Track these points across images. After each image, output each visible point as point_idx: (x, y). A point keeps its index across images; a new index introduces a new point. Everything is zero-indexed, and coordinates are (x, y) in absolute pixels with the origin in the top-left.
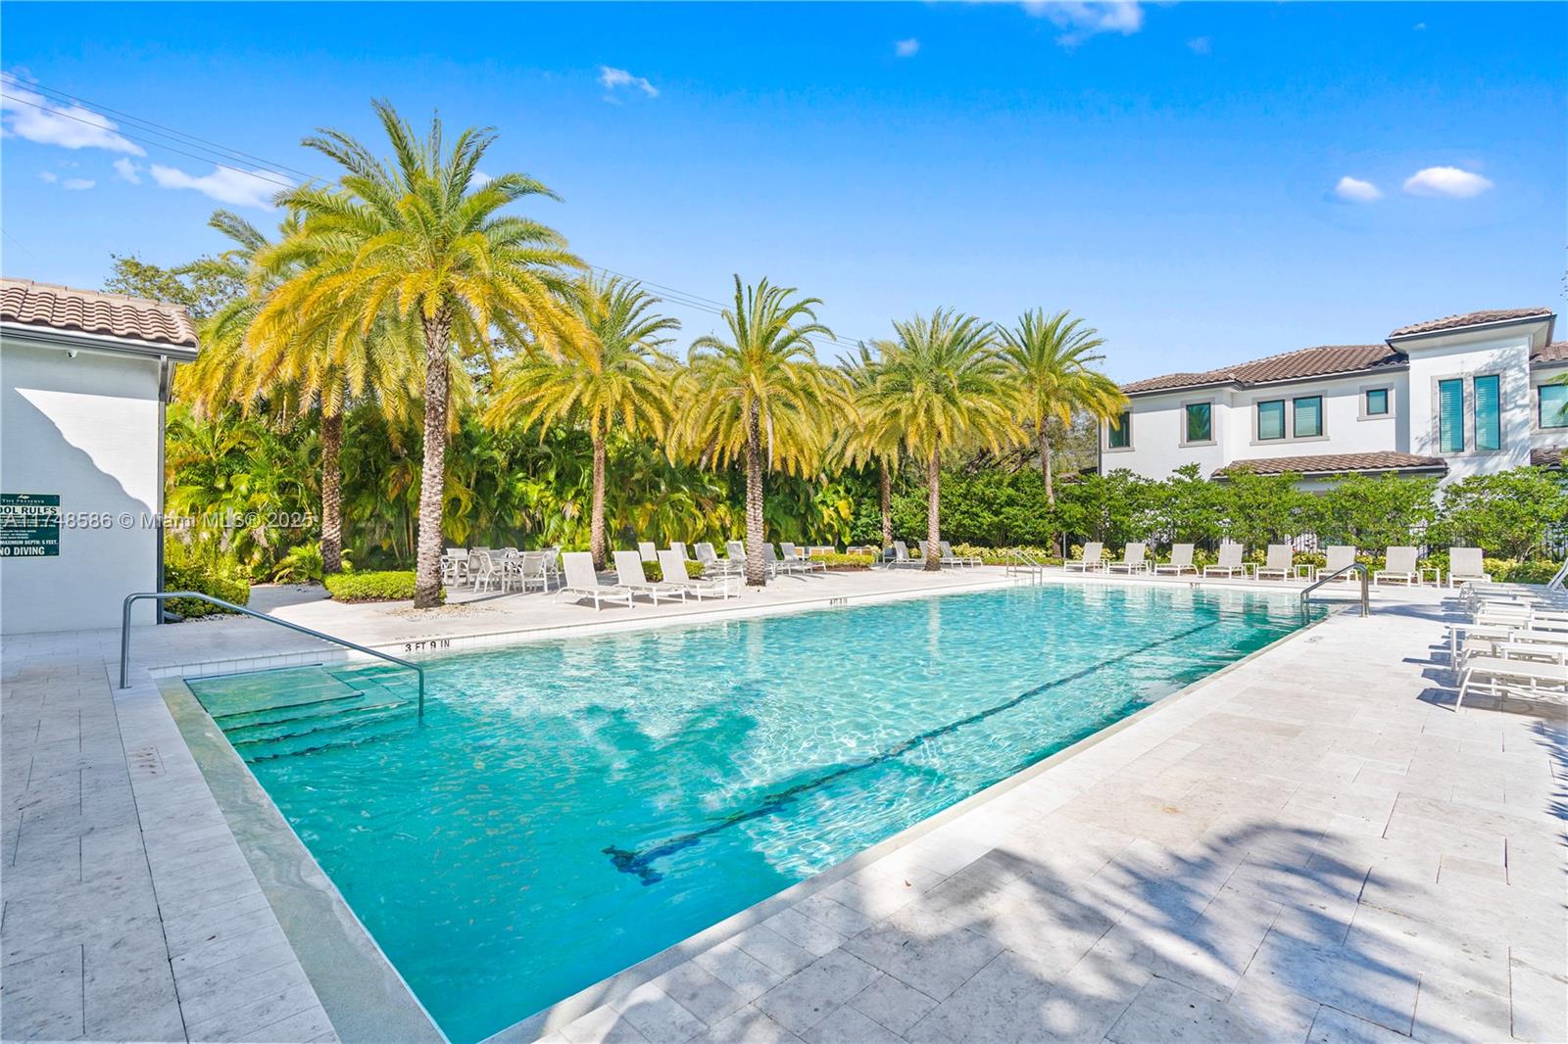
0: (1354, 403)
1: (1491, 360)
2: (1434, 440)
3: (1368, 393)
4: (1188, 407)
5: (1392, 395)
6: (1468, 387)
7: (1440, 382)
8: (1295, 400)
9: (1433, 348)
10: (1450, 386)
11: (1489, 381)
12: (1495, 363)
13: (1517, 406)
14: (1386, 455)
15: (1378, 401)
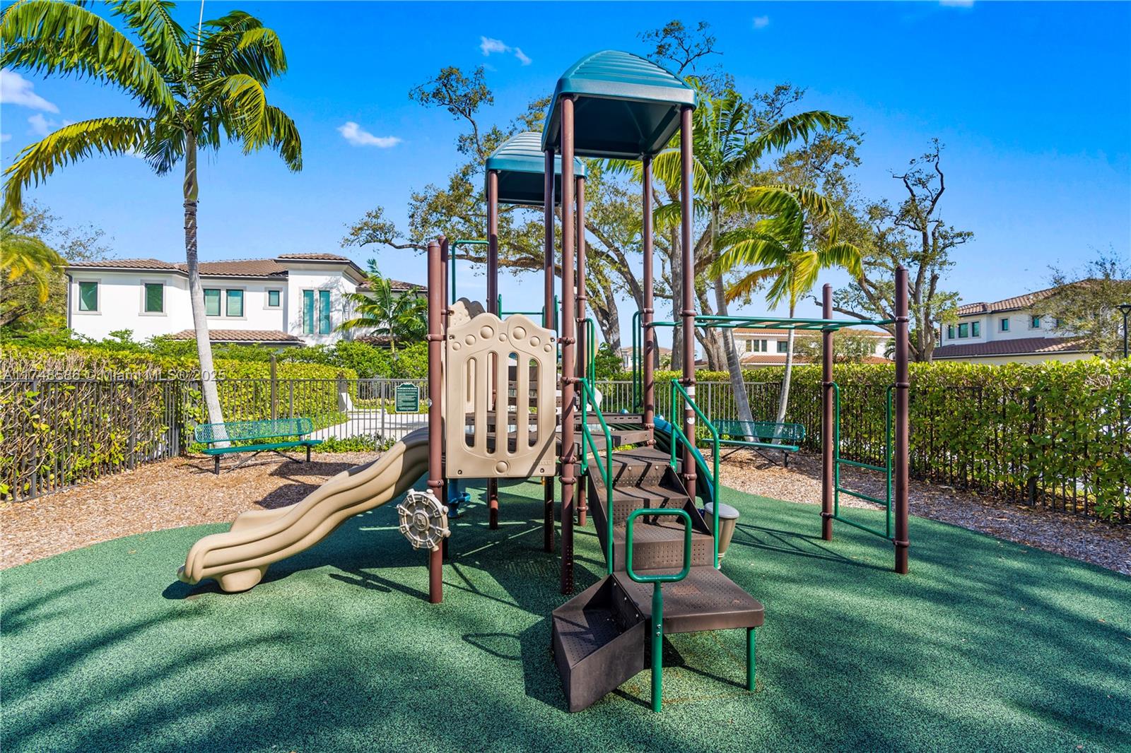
0: (263, 297)
1: (326, 282)
2: (300, 325)
3: (270, 292)
4: (146, 285)
5: (282, 294)
6: (316, 295)
7: (304, 291)
8: (227, 291)
9: (299, 269)
10: (308, 293)
11: (325, 293)
12: (327, 284)
13: (336, 310)
14: (276, 332)
15: (274, 297)
